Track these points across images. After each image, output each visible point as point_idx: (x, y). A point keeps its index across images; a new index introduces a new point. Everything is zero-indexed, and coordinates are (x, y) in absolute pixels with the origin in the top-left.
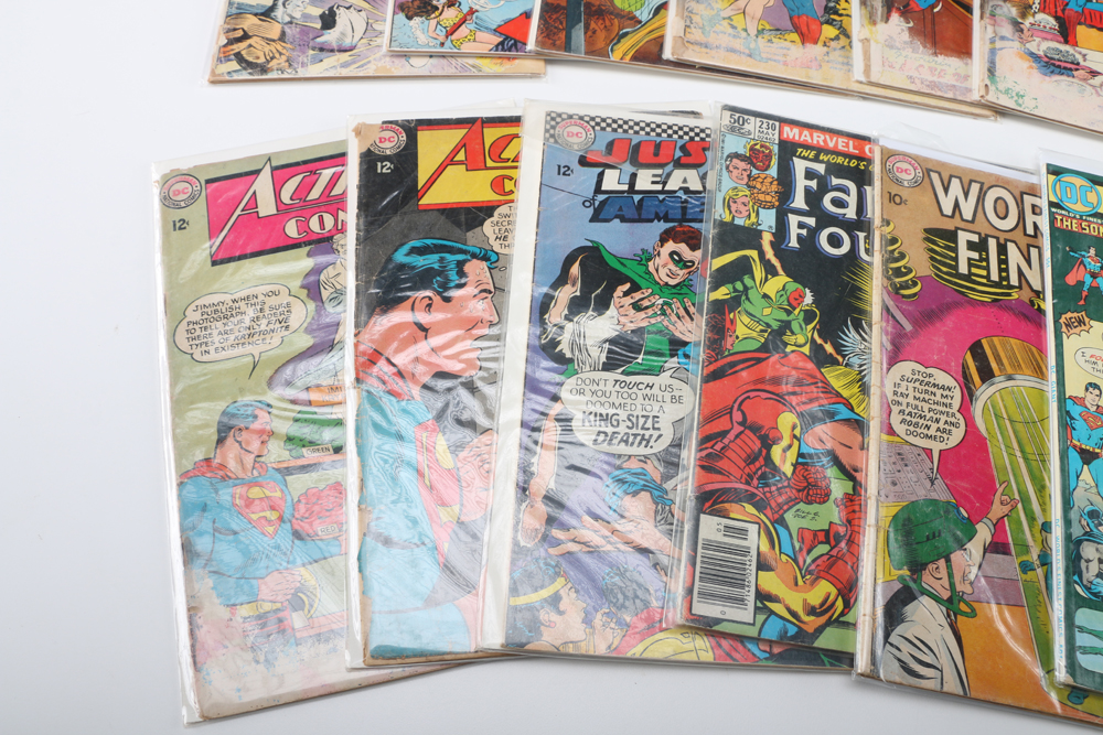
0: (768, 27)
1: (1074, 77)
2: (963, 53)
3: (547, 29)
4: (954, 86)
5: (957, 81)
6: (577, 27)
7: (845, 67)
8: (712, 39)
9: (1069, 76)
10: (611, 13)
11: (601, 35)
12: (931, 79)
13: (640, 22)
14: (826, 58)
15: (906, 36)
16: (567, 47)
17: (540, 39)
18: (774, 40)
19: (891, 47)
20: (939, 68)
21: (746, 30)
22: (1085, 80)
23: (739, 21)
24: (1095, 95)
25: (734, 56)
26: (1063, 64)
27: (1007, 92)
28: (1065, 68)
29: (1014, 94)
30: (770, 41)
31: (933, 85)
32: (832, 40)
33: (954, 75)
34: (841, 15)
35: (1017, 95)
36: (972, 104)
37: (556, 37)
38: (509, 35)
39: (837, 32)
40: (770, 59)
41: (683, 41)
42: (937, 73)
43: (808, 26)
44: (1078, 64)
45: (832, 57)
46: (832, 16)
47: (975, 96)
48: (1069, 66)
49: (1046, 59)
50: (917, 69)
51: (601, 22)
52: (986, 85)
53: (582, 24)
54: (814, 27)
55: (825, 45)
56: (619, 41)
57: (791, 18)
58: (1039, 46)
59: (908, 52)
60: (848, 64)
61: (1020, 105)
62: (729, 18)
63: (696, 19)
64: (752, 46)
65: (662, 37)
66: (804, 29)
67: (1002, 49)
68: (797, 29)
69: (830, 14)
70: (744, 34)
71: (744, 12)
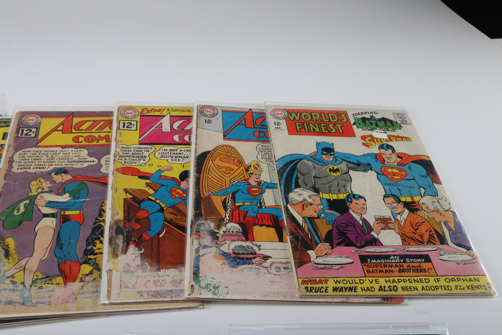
0: (40, 276)
1: (253, 264)
2: (179, 263)
4: (171, 291)
5: (173, 286)
7: (95, 295)
9: (249, 264)
12: (154, 289)
14: (81, 291)
15: (138, 261)
18: (44, 286)
19: (127, 272)
20: (161, 279)
21: (23, 283)
22: (260, 264)
23: (19, 276)
24: (267, 274)
25: (11, 307)
26: (245, 256)
27: (207, 286)
28: (247, 259)
29: (212, 287)
30: (41, 288)
31: (157, 294)
32: (87, 275)
33: (172, 282)
34: (96, 254)
35: (214, 287)
36: (184, 301)
39: (91, 268)
40: (38, 303)
42: (159, 284)
43: (70, 268)
44: (255, 253)
45: (85, 289)
46: (89, 257)
47: (186, 295)
48: (249, 256)
49: (234, 255)
50: (145, 285)
52: (192, 286)
54: (75, 268)
55: (81, 281)
57: (59, 265)
58: (229, 246)
59: (140, 273)
60: (97, 292)
61: (216, 295)
62: (13, 276)
64: (26, 295)
66: (67, 272)
67: (204, 255)
68: (62, 273)
69: (87, 256)
70: (21, 287)
71: (24, 269)
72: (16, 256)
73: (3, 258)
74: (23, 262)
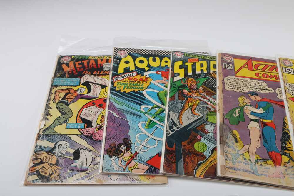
0: (259, 158)
3: (168, 162)
6: (180, 161)
8: (237, 165)
10: (194, 154)
11: (190, 164)
13: (206, 157)
14: (286, 172)
16: (177, 171)
17: (165, 167)
18: (263, 164)
21: (250, 160)
23: (246, 155)
25: (247, 174)
30: (261, 165)
32: (287, 163)
34: (289, 150)
37: (172, 167)
38: (152, 165)
39: (288, 159)
41: (225, 167)
43: (276, 156)
46: (285, 151)
51: (190, 158)
53: (182, 160)
54: (278, 157)
55: (284, 166)
56: (198, 168)
57: (268, 153)
62: (243, 154)
63: (229, 156)
64: (254, 168)
65: (216, 164)
66: (274, 158)
68: (271, 158)
69: (284, 150)
70: (250, 162)
71: (248, 151)
72: (241, 142)
73: (235, 142)
74: (247, 147)
